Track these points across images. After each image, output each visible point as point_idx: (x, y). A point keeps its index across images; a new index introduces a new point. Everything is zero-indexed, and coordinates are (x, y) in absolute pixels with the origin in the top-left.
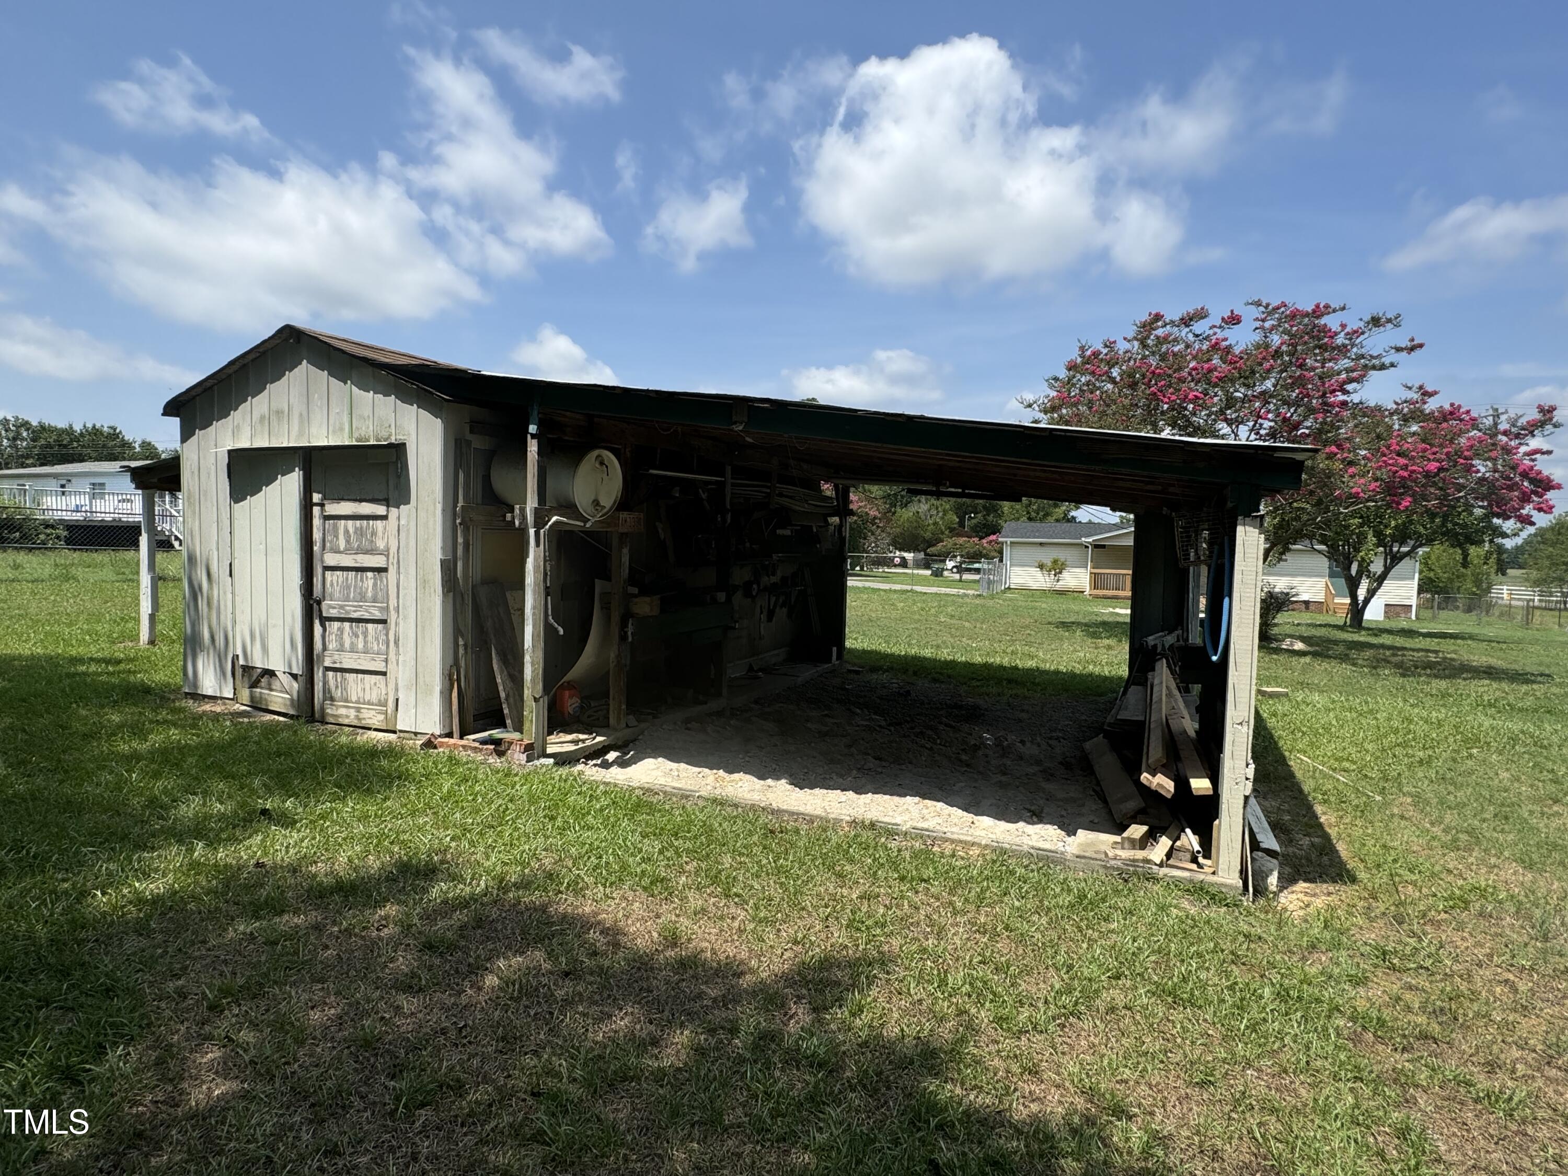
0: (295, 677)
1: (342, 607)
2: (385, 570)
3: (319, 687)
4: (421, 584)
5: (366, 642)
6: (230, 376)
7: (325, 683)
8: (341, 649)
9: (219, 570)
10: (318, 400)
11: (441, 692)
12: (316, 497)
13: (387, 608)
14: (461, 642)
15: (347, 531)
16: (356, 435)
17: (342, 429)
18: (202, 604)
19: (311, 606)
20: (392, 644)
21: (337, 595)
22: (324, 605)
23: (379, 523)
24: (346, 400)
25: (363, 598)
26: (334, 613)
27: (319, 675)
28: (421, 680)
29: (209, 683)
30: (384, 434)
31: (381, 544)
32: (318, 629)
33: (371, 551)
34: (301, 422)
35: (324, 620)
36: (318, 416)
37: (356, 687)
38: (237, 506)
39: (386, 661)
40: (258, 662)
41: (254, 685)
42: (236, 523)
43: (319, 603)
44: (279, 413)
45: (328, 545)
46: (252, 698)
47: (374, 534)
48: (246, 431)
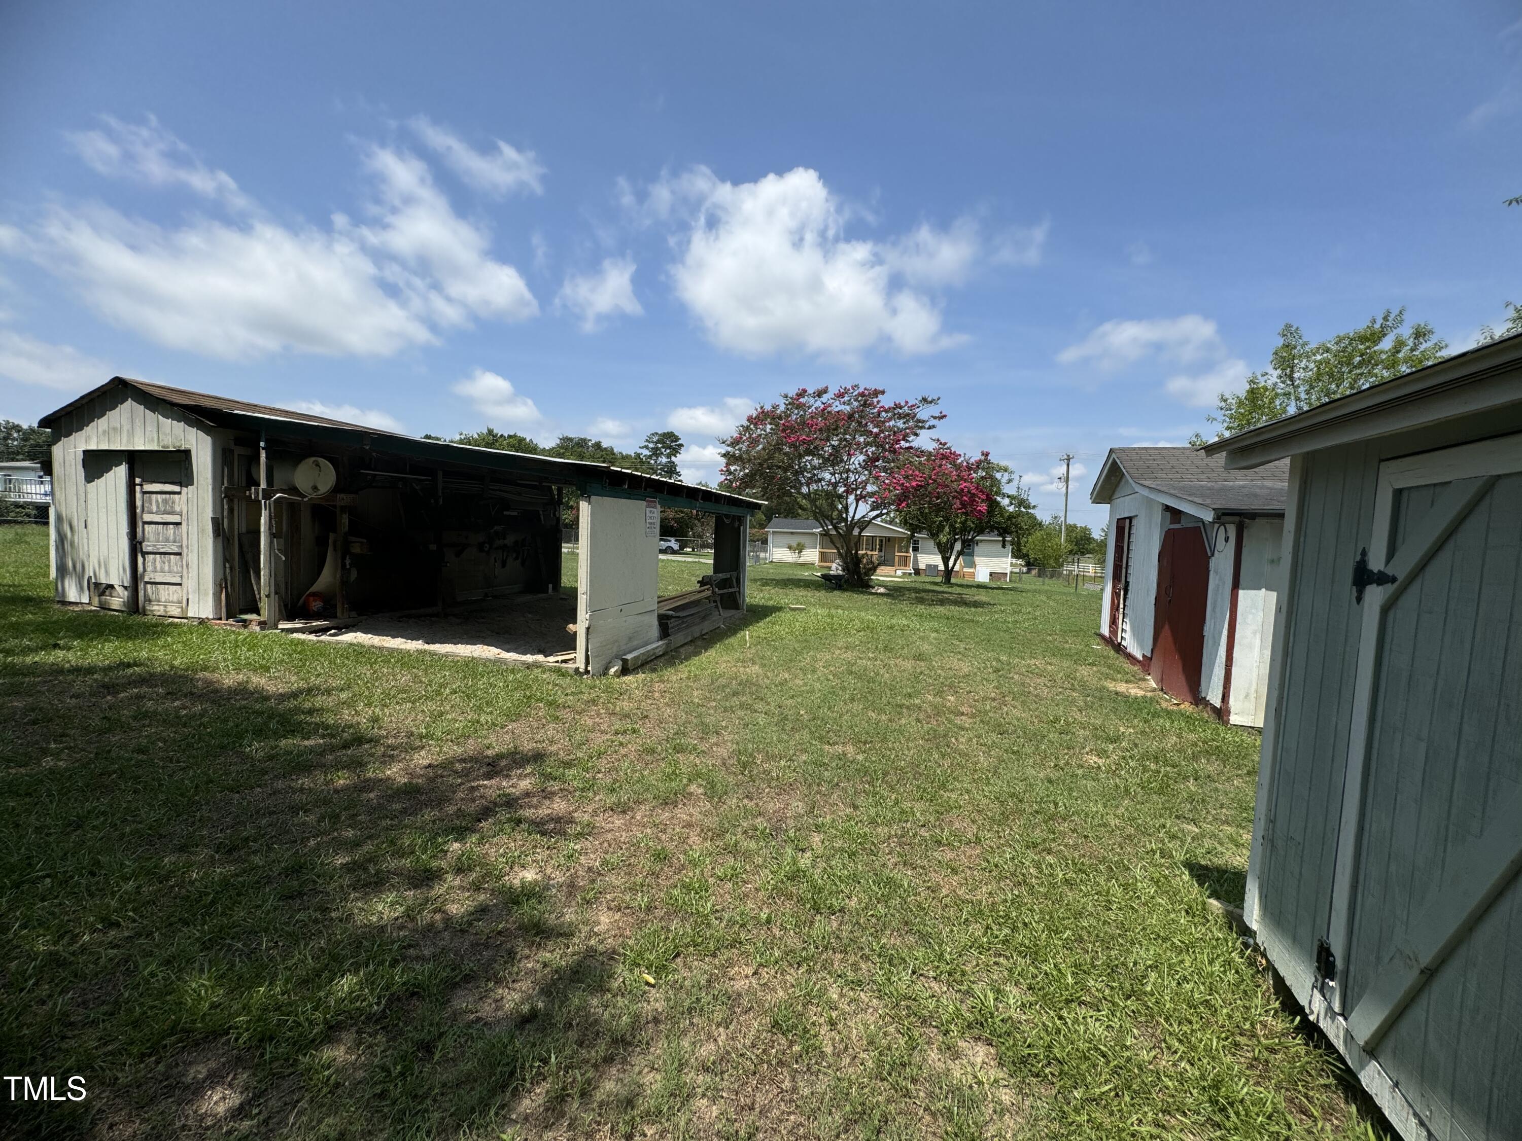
0: (125, 588)
1: (154, 546)
2: (179, 524)
3: (141, 594)
4: (201, 531)
5: (170, 566)
6: (83, 405)
7: (145, 590)
8: (155, 571)
9: (78, 524)
10: (138, 423)
11: (214, 594)
12: (138, 480)
13: (181, 546)
14: (227, 565)
15: (157, 501)
16: (161, 444)
17: (153, 440)
18: (67, 546)
19: (136, 545)
20: (185, 567)
21: (152, 539)
22: (144, 544)
23: (176, 496)
24: (156, 425)
25: (167, 540)
26: (150, 549)
27: (141, 586)
28: (201, 587)
29: (72, 594)
30: (178, 444)
31: (177, 509)
32: (140, 560)
33: (172, 513)
34: (128, 436)
35: (144, 554)
36: (139, 432)
37: (165, 593)
38: (89, 485)
39: (181, 577)
40: (103, 580)
41: (102, 594)
42: (89, 496)
43: (141, 543)
44: (115, 429)
45: (146, 509)
46: (100, 601)
47: (173, 502)
48: (94, 440)
